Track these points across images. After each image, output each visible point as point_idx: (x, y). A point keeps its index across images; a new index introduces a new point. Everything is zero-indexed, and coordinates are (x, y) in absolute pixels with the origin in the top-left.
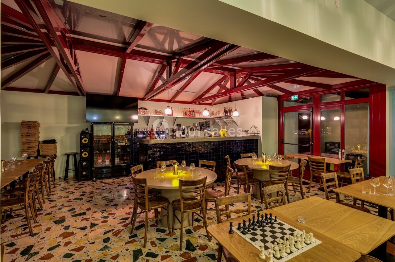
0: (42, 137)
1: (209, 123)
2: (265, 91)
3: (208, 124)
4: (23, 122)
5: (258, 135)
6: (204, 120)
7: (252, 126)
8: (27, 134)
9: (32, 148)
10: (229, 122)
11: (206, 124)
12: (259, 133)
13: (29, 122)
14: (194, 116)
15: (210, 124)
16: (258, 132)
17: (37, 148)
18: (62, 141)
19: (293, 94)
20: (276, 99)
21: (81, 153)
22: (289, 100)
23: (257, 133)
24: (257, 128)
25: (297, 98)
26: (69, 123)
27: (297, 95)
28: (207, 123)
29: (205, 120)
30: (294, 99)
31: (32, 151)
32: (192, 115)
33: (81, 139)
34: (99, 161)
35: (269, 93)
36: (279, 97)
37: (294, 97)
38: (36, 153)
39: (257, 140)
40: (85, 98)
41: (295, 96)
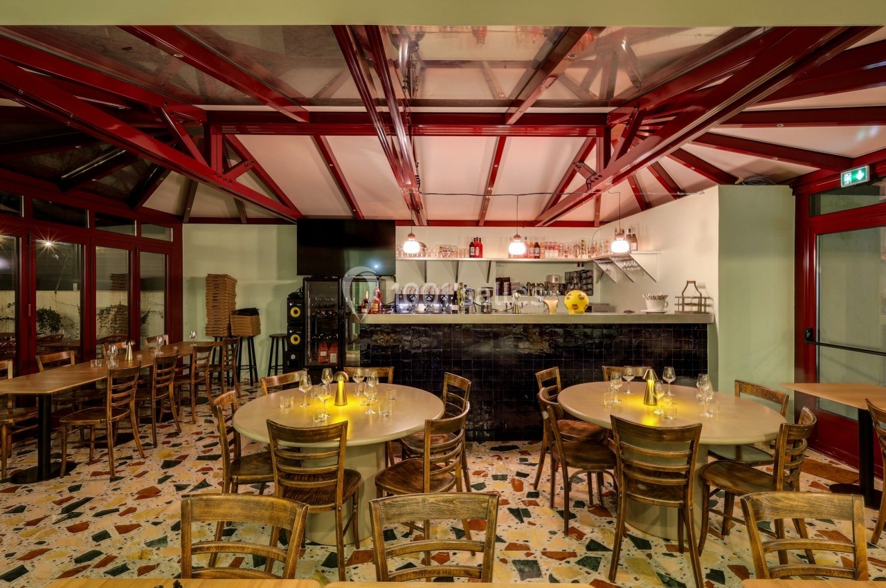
0: (240, 304)
1: (589, 274)
2: (742, 169)
3: (586, 278)
4: (209, 276)
5: (708, 309)
6: (579, 266)
7: (688, 282)
8: (214, 297)
9: (219, 322)
10: (632, 272)
11: (580, 278)
12: (709, 306)
13: (217, 276)
14: (539, 257)
15: (591, 277)
16: (708, 302)
17: (227, 322)
18: (268, 312)
19: (850, 163)
20: (787, 189)
21: (288, 336)
22: (836, 188)
23: (705, 305)
24: (704, 287)
25: (864, 178)
26: (279, 278)
27: (867, 167)
28: (584, 275)
29: (583, 266)
30: (853, 181)
31: (220, 328)
32: (532, 255)
33: (289, 308)
34: (321, 355)
35: (758, 172)
36: (797, 184)
37: (853, 173)
38: (226, 331)
39: (705, 326)
40: (293, 228)
41: (857, 172)
